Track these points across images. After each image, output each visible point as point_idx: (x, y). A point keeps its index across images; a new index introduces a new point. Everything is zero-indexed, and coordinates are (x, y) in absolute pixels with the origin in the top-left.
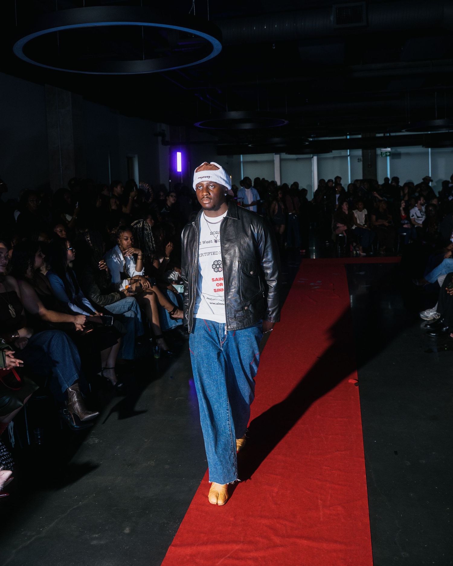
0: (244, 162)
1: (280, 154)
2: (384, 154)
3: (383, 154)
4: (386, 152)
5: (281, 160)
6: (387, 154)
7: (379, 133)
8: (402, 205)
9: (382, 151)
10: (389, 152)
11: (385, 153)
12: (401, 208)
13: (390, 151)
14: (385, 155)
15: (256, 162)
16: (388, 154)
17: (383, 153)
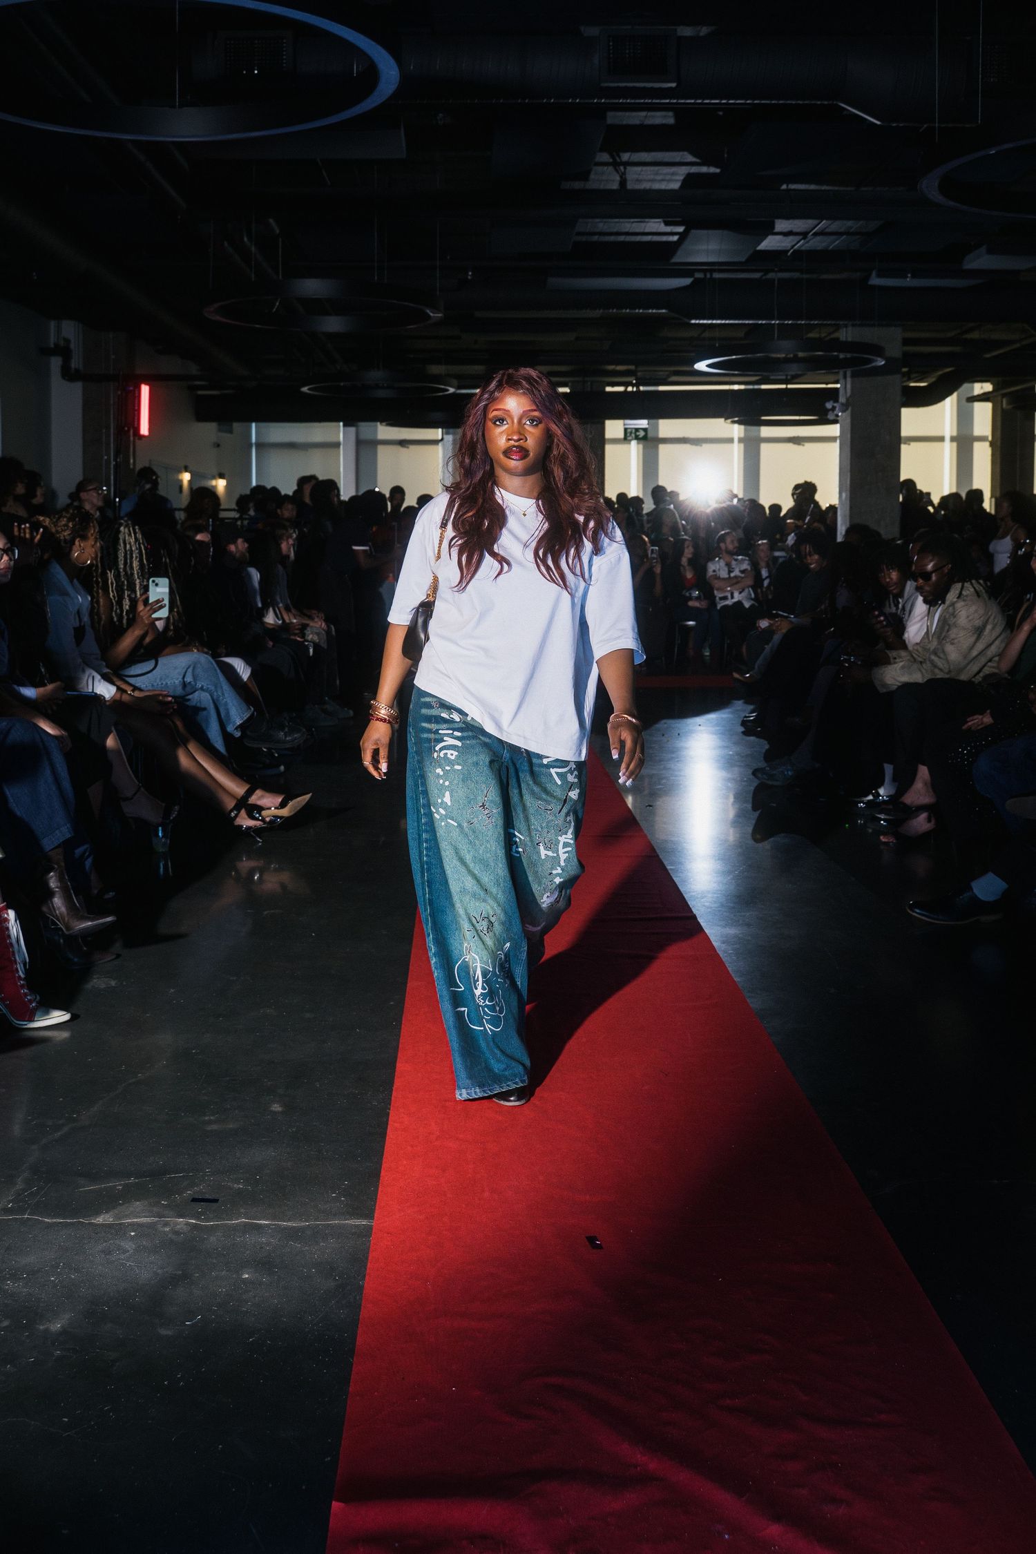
0: (259, 446)
1: (357, 426)
2: (631, 433)
3: (628, 435)
4: (637, 430)
5: (360, 443)
6: (638, 433)
7: (613, 385)
8: (686, 551)
9: (627, 427)
10: (645, 430)
11: (634, 431)
12: (684, 561)
13: (647, 426)
14: (633, 435)
15: (292, 446)
16: (642, 434)
17: (629, 430)
